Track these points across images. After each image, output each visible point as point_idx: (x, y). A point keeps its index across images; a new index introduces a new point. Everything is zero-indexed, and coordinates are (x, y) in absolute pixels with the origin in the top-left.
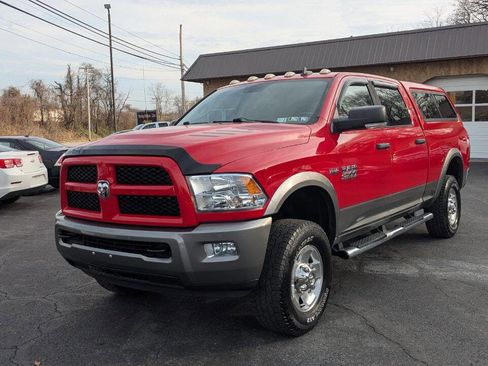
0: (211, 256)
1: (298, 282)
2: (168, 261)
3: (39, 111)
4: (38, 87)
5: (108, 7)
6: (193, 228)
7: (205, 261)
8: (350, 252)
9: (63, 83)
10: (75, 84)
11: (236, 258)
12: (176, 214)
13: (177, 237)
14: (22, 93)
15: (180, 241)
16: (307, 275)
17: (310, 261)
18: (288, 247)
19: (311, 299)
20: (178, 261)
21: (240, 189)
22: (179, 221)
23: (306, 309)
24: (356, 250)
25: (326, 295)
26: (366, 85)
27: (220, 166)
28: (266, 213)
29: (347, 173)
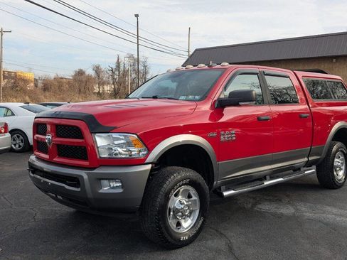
0: (108, 188)
1: (176, 211)
2: (79, 190)
3: (97, 86)
4: (97, 70)
5: (137, 16)
6: (94, 168)
7: (101, 191)
8: (226, 194)
9: (114, 67)
10: (122, 68)
11: (121, 190)
12: (85, 158)
13: (84, 174)
14: (87, 73)
15: (86, 177)
16: (182, 206)
17: (189, 197)
18: (165, 186)
19: (187, 224)
20: (84, 190)
21: (129, 144)
22: (86, 163)
23: (182, 231)
24: (232, 192)
25: (201, 222)
26: (257, 74)
27: (116, 128)
28: (147, 161)
29: (226, 136)
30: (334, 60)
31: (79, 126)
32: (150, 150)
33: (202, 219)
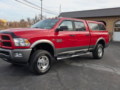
0: (17, 55)
1: (41, 63)
2: (9, 56)
7: (15, 56)
8: (58, 59)
11: (22, 56)
12: (11, 46)
13: (10, 51)
14: (25, 21)
15: (11, 52)
16: (43, 62)
17: (45, 59)
18: (37, 55)
19: (44, 67)
20: (10, 56)
22: (11, 48)
23: (42, 70)
24: (60, 58)
25: (49, 67)
26: (72, 21)
27: (20, 37)
28: (30, 47)
29: (58, 41)
30: (108, 18)
31: (9, 36)
32: (31, 44)
33: (50, 66)
